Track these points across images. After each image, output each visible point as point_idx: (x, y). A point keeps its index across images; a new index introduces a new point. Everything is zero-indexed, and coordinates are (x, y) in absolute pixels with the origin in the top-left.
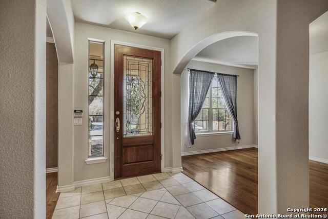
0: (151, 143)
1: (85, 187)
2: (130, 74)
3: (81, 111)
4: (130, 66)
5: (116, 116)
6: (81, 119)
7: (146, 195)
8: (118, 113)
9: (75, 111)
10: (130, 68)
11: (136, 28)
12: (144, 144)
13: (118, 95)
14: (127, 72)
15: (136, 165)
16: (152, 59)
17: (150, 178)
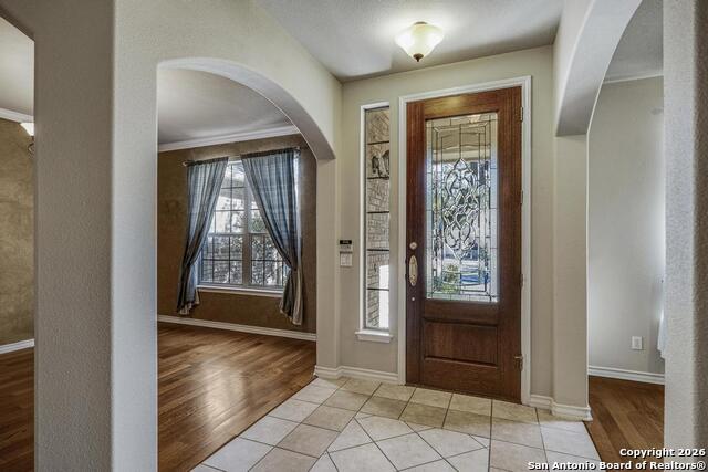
0: (492, 322)
1: (354, 380)
2: (439, 159)
3: (350, 242)
4: (439, 141)
5: (410, 252)
6: (351, 256)
7: (433, 435)
8: (413, 245)
9: (341, 242)
10: (439, 145)
11: (418, 57)
12: (473, 320)
13: (414, 207)
14: (434, 156)
15: (453, 365)
16: (497, 111)
17: (481, 404)
